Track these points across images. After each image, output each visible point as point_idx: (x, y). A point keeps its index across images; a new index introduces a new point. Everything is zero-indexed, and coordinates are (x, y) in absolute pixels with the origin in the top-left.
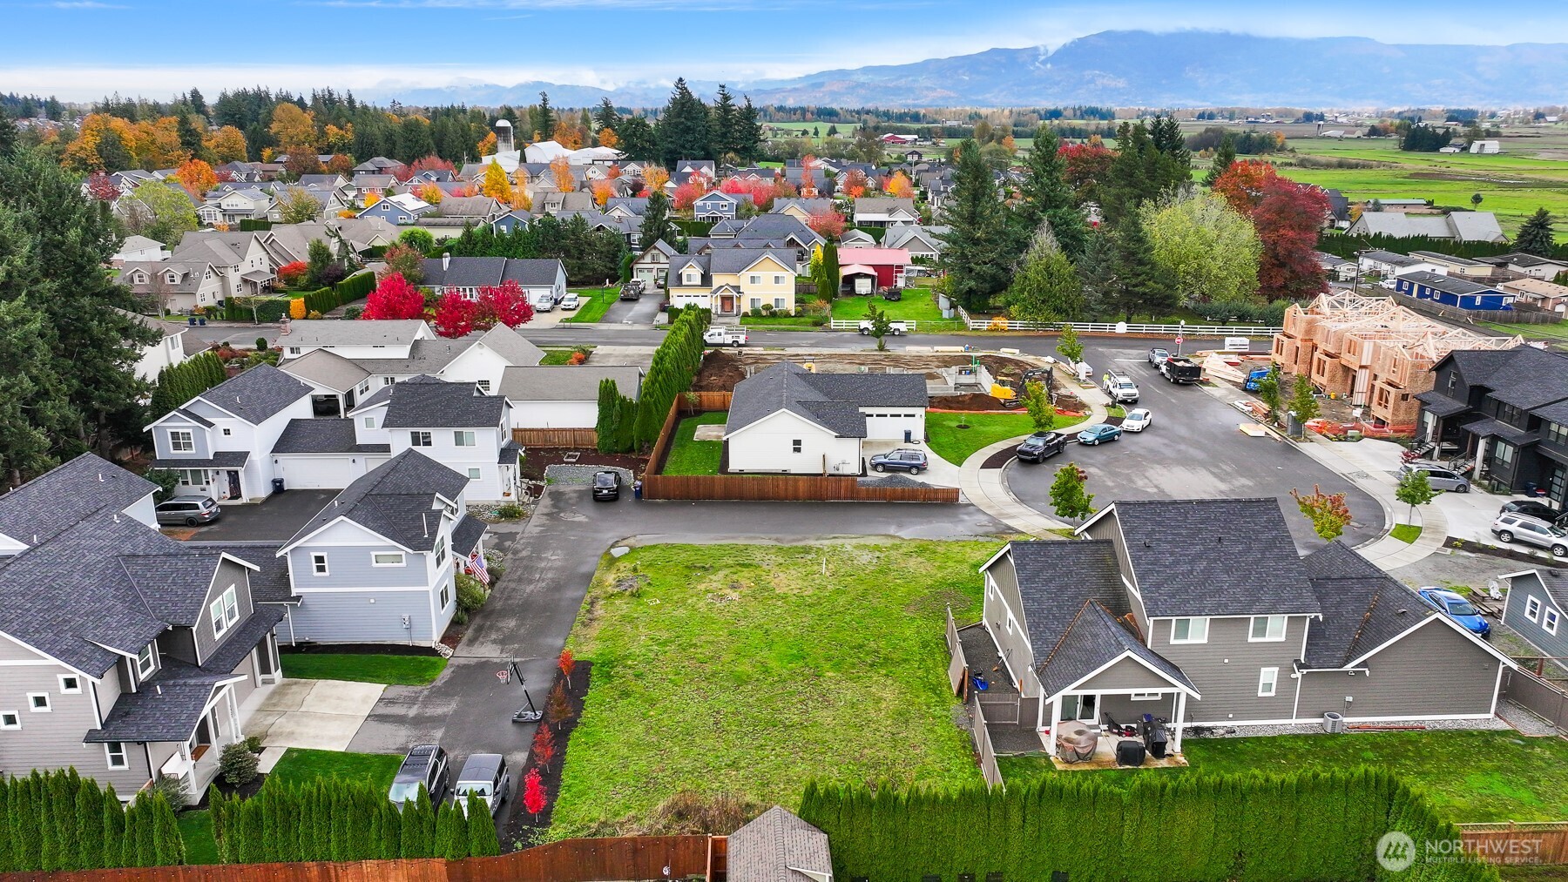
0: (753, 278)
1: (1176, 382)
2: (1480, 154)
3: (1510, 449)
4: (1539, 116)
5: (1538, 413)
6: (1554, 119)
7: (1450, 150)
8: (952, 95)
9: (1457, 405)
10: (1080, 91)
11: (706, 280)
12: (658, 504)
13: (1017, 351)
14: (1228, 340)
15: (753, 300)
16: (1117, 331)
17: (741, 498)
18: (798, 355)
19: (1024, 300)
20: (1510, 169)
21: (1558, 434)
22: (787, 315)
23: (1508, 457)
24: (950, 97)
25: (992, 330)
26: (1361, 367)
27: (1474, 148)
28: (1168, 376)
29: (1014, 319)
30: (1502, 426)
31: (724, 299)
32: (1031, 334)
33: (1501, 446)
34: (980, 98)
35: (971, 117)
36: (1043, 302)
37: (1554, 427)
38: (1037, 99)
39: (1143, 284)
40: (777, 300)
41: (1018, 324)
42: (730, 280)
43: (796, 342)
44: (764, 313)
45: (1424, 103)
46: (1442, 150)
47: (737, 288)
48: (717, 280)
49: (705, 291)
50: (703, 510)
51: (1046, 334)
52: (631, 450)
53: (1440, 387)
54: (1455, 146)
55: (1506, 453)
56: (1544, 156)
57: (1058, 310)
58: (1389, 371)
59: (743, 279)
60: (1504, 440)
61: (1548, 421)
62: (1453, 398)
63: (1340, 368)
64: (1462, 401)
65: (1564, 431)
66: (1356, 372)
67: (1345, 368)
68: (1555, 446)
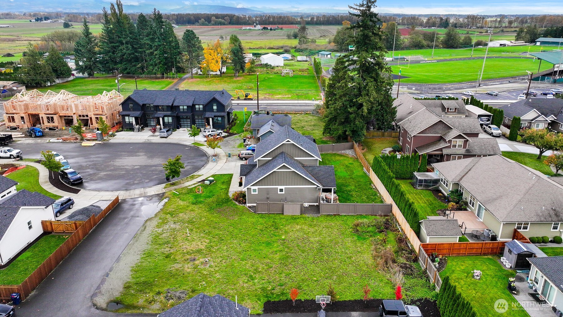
3: (170, 118)
5: (174, 105)
9: (138, 113)
12: (35, 296)
21: (183, 109)
23: (170, 121)
26: (72, 114)
30: (162, 113)
37: (181, 107)
53: (126, 109)
58: (94, 111)
60: (168, 116)
61: (179, 107)
62: (133, 111)
63: (59, 118)
64: (139, 111)
65: (185, 107)
66: (72, 116)
67: (61, 117)
68: (184, 112)
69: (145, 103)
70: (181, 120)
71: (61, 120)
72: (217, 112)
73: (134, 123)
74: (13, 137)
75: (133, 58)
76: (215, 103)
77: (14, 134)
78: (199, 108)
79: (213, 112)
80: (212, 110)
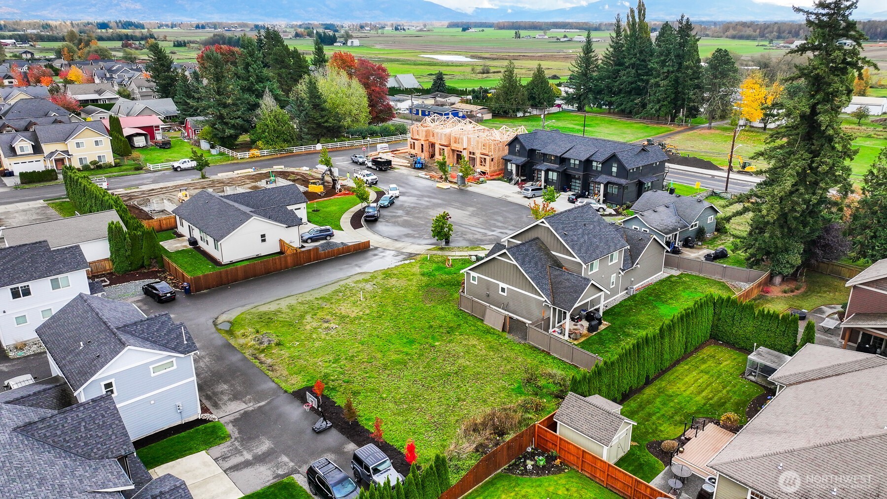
0: (78, 144)
1: (381, 170)
2: (352, 46)
3: (555, 174)
4: (362, 27)
5: (564, 156)
6: (369, 29)
7: (339, 44)
8: (16, 11)
9: (522, 160)
10: (111, 11)
11: (37, 150)
12: (205, 294)
13: (283, 167)
14: (379, 146)
15: (81, 159)
16: (317, 149)
17: (255, 276)
18: (153, 190)
19: (266, 137)
20: (370, 54)
21: (575, 164)
22: (110, 166)
23: (555, 177)
24: (14, 13)
25: (252, 158)
26: (464, 149)
27: (349, 43)
28: (375, 167)
29: (262, 149)
30: (547, 165)
31: (56, 161)
32: (274, 157)
33: (550, 173)
34: (39, 14)
35: (43, 27)
36: (277, 137)
37: (572, 161)
38: (82, 15)
39: (327, 121)
40: (99, 157)
41: (265, 152)
42: (60, 147)
43: (141, 182)
44: (92, 167)
45: (307, 20)
46: (335, 44)
47: (67, 152)
48: (47, 148)
49: (39, 157)
50: (240, 289)
51: (282, 156)
52: (143, 266)
53: (511, 152)
54: (340, 42)
55: (553, 176)
56: (378, 47)
57: (285, 141)
58: (481, 149)
59: (71, 145)
60: (553, 171)
61: (569, 159)
62: (519, 156)
63: (451, 151)
64: (525, 157)
65: (577, 162)
66: (461, 152)
67: (453, 151)
68: (574, 169)
69: (535, 148)
70: (573, 180)
71: (453, 155)
72: (616, 177)
73: (514, 172)
74: (392, 163)
75: (633, 88)
76: (615, 162)
77: (396, 161)
78: (597, 167)
79: (612, 176)
80: (610, 173)
